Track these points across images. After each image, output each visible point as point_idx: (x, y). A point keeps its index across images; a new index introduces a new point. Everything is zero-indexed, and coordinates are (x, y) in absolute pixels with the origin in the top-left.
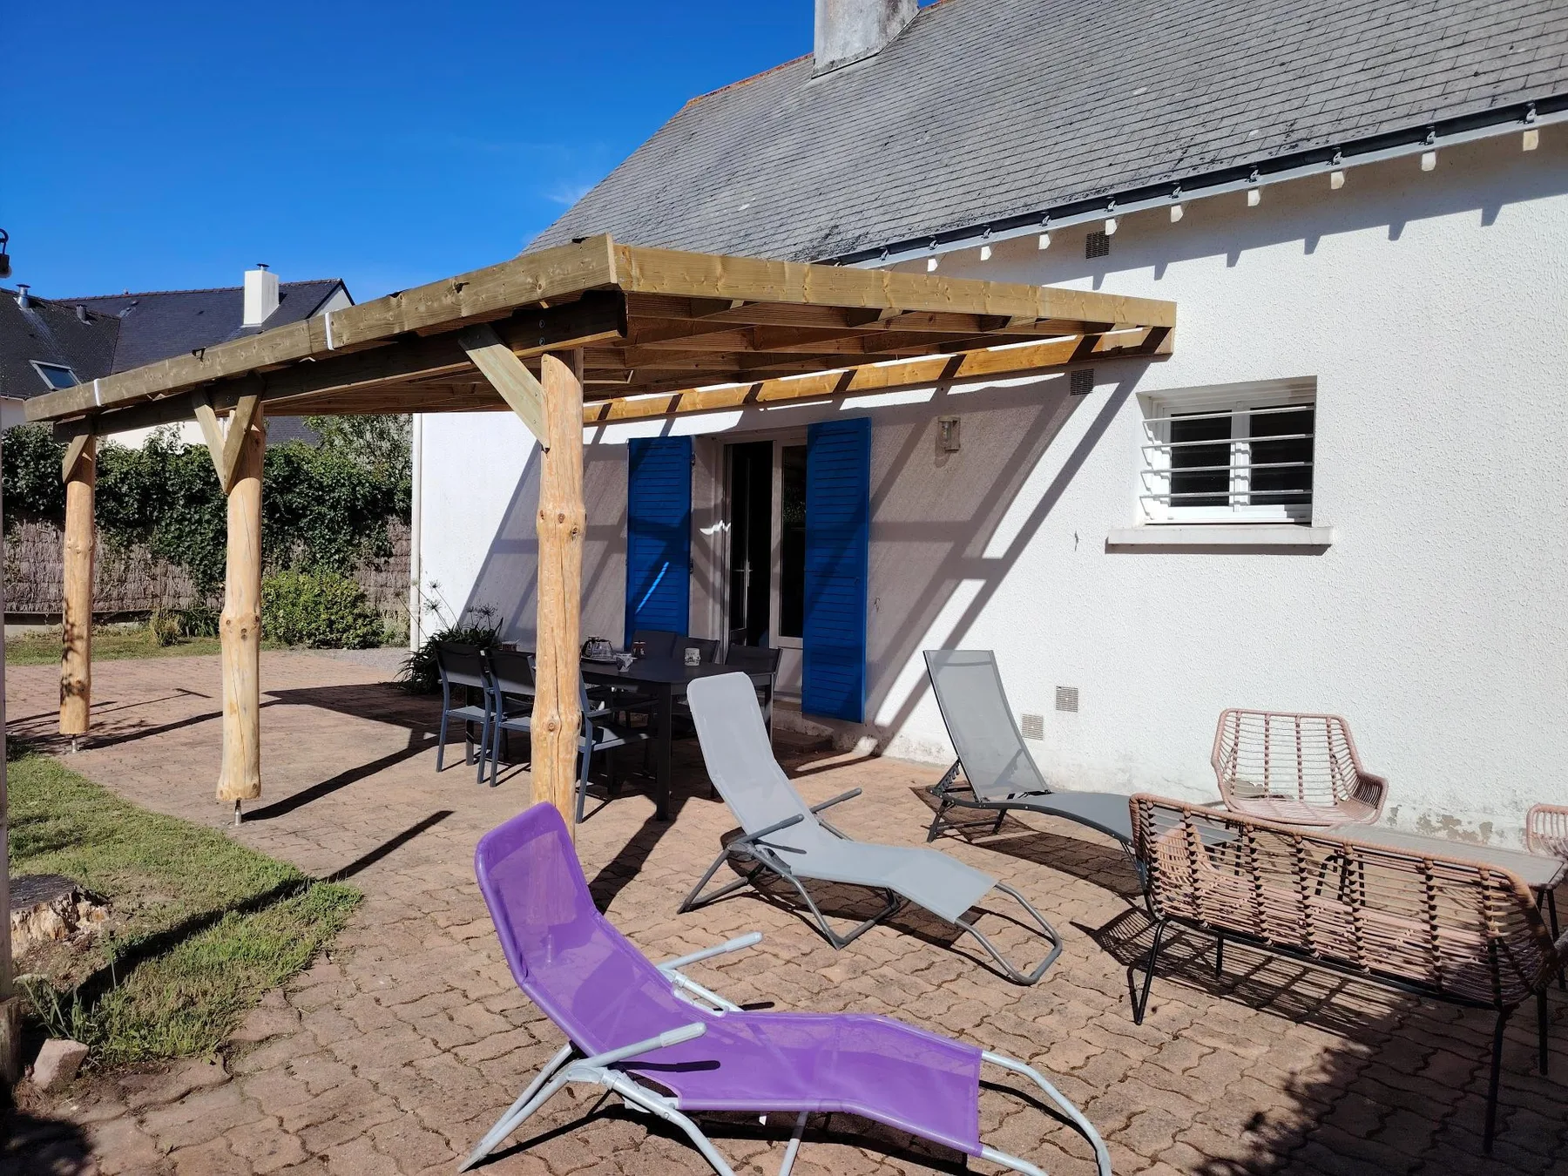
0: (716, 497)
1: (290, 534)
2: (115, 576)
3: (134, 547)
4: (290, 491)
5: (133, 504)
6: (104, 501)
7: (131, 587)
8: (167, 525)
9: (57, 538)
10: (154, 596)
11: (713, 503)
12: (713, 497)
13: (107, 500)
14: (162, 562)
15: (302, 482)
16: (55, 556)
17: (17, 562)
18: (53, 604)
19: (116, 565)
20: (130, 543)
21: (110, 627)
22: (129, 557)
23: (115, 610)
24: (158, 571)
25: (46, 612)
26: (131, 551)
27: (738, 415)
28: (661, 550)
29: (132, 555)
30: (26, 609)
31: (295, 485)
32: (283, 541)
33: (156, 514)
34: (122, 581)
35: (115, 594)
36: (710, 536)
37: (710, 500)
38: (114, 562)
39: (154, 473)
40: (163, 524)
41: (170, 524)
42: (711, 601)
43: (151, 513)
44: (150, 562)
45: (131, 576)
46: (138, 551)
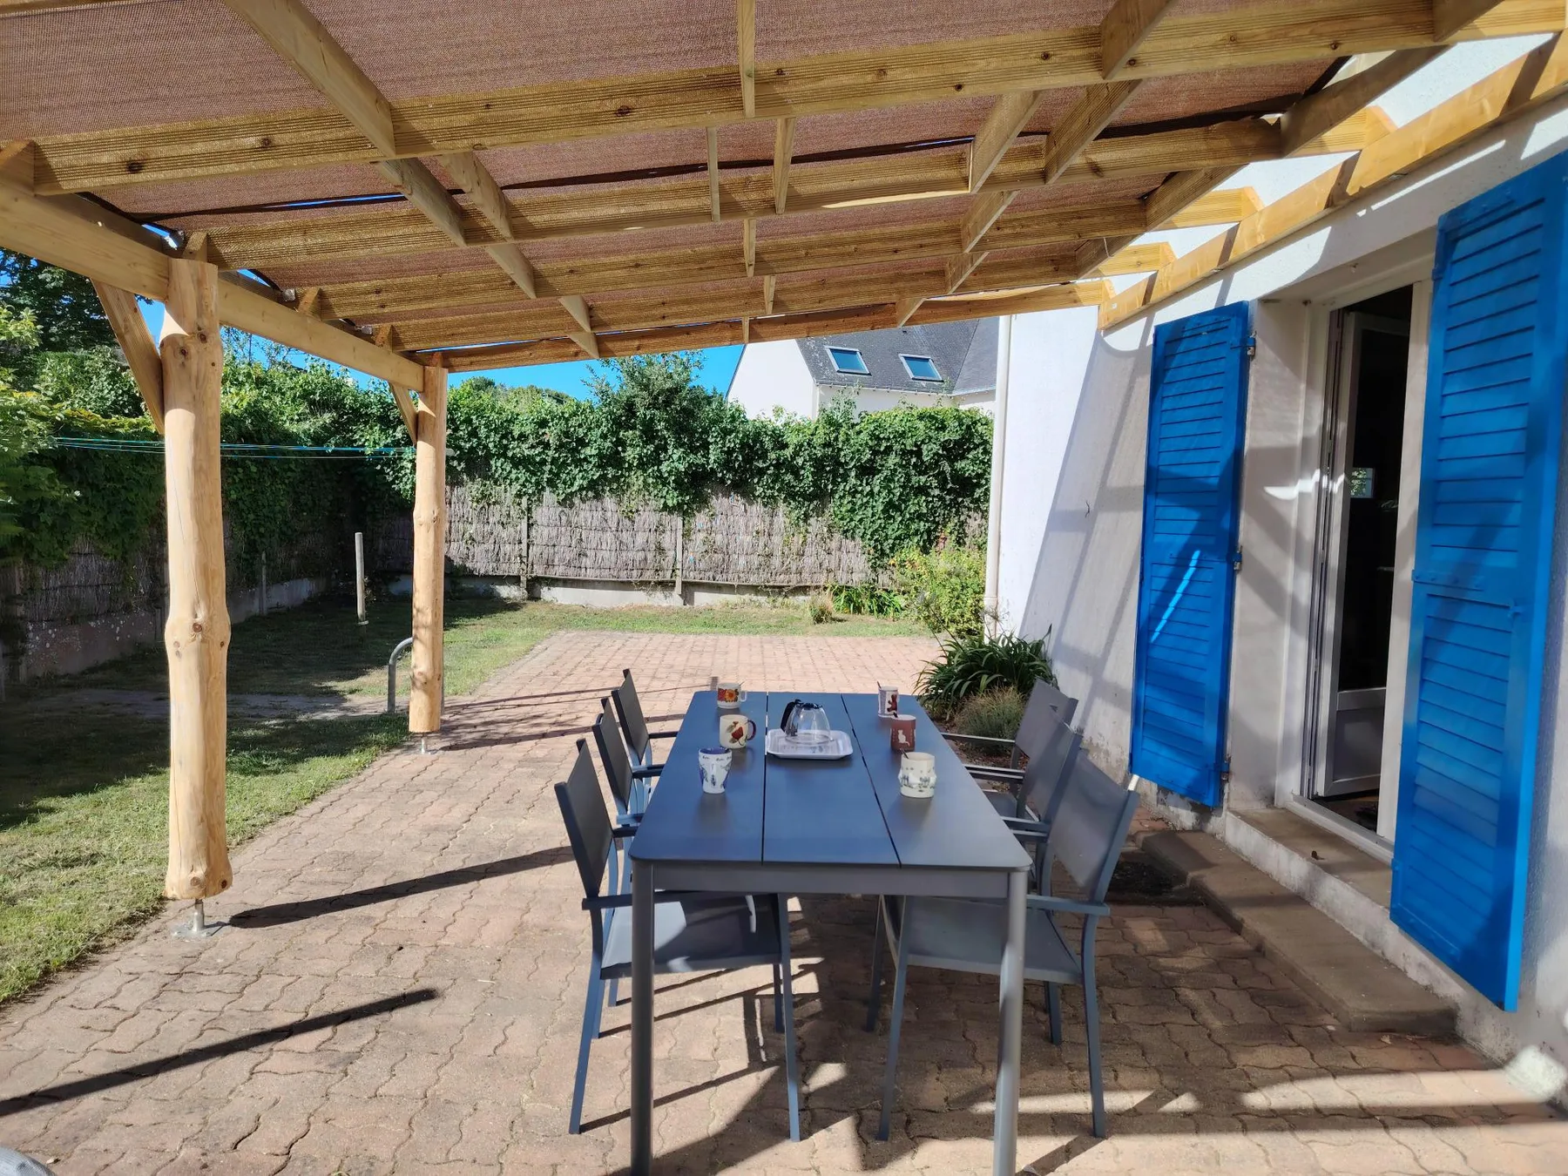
0: (1307, 423)
1: (965, 507)
2: (794, 550)
3: (812, 521)
4: (963, 457)
5: (808, 477)
6: (783, 474)
7: (809, 561)
8: (841, 498)
9: (746, 511)
10: (829, 571)
11: (1298, 437)
12: (1300, 421)
13: (786, 473)
14: (837, 536)
15: (976, 448)
16: (743, 528)
17: (713, 535)
18: (741, 575)
19: (795, 538)
20: (807, 516)
21: (791, 600)
22: (806, 531)
23: (794, 584)
24: (834, 545)
25: (736, 583)
26: (810, 525)
27: (1321, 237)
28: (1190, 527)
29: (810, 529)
30: (720, 580)
31: (969, 450)
32: (957, 513)
33: (830, 487)
34: (801, 554)
35: (794, 568)
36: (1289, 502)
37: (1291, 428)
38: (793, 535)
39: (826, 445)
40: (837, 496)
41: (844, 496)
42: (1287, 630)
43: (826, 486)
44: (826, 536)
45: (808, 550)
46: (817, 525)
